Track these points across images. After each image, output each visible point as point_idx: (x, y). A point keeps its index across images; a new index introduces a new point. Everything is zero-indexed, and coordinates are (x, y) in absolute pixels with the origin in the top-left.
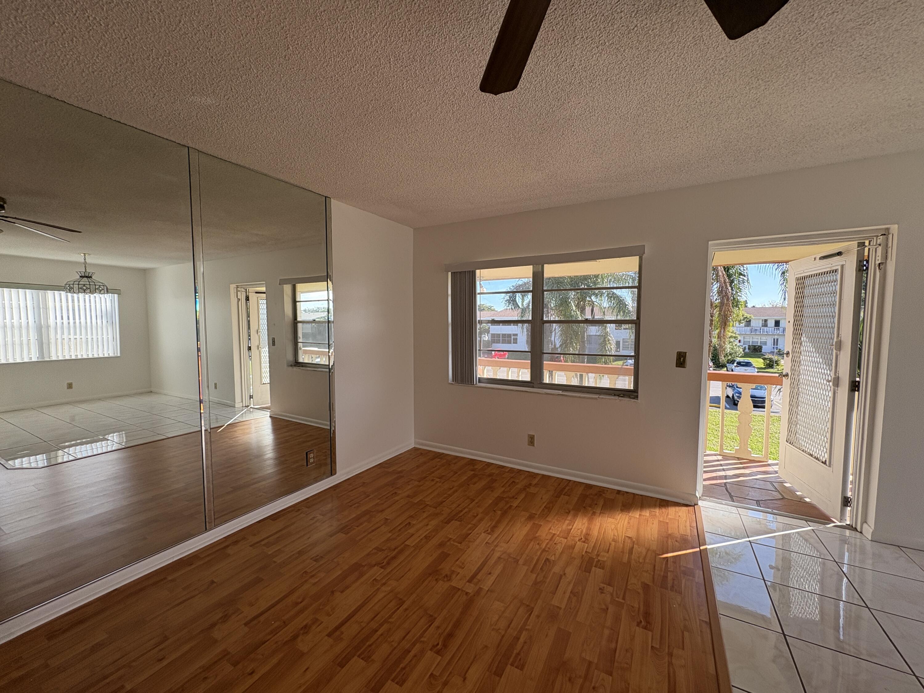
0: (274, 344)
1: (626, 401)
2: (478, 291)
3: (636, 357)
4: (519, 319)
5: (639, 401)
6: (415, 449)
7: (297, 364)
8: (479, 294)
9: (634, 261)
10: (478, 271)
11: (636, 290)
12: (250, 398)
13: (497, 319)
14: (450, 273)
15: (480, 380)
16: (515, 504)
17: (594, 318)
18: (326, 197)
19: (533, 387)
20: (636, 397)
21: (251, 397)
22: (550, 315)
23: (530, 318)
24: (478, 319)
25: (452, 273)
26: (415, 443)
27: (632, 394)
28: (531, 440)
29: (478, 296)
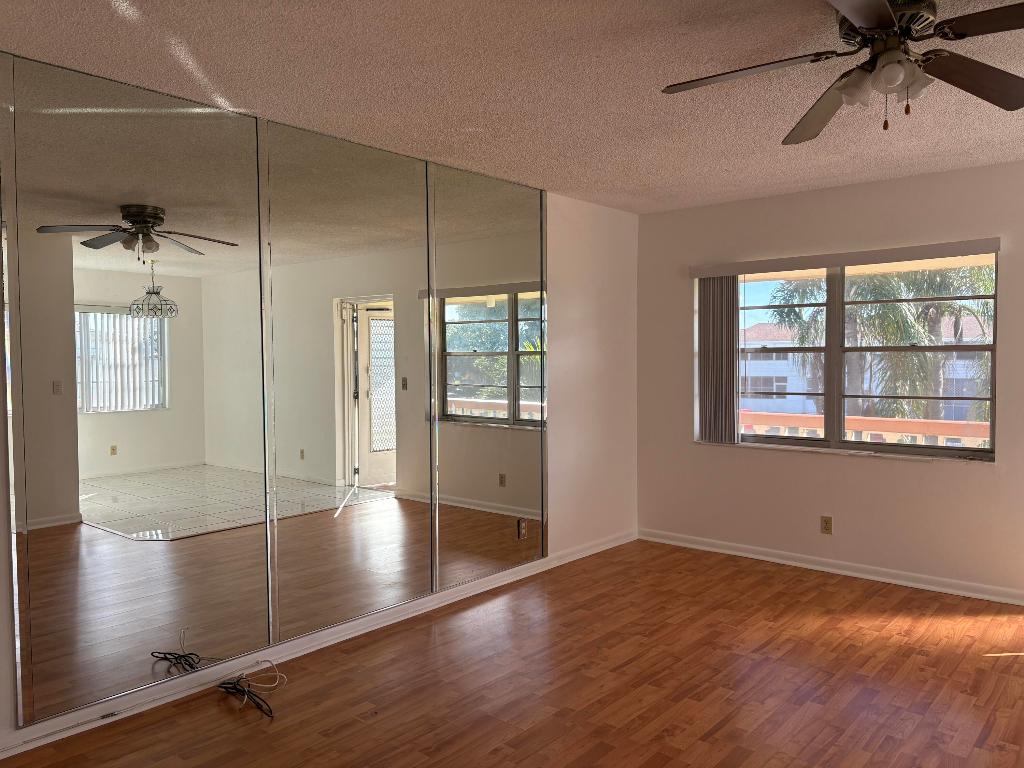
0: (405, 386)
1: (976, 465)
2: (741, 305)
3: (993, 399)
4: (797, 346)
5: (996, 463)
6: (640, 541)
7: (445, 416)
8: (742, 309)
9: (988, 260)
10: (741, 277)
11: (991, 301)
12: (355, 473)
13: (770, 345)
14: (696, 281)
15: (744, 438)
16: (805, 599)
17: (960, 340)
18: (541, 191)
19: (828, 447)
20: (992, 460)
21: (356, 471)
22: (859, 336)
23: (823, 344)
24: (741, 346)
25: (700, 280)
26: (640, 532)
27: (986, 455)
28: (826, 525)
29: (741, 312)
